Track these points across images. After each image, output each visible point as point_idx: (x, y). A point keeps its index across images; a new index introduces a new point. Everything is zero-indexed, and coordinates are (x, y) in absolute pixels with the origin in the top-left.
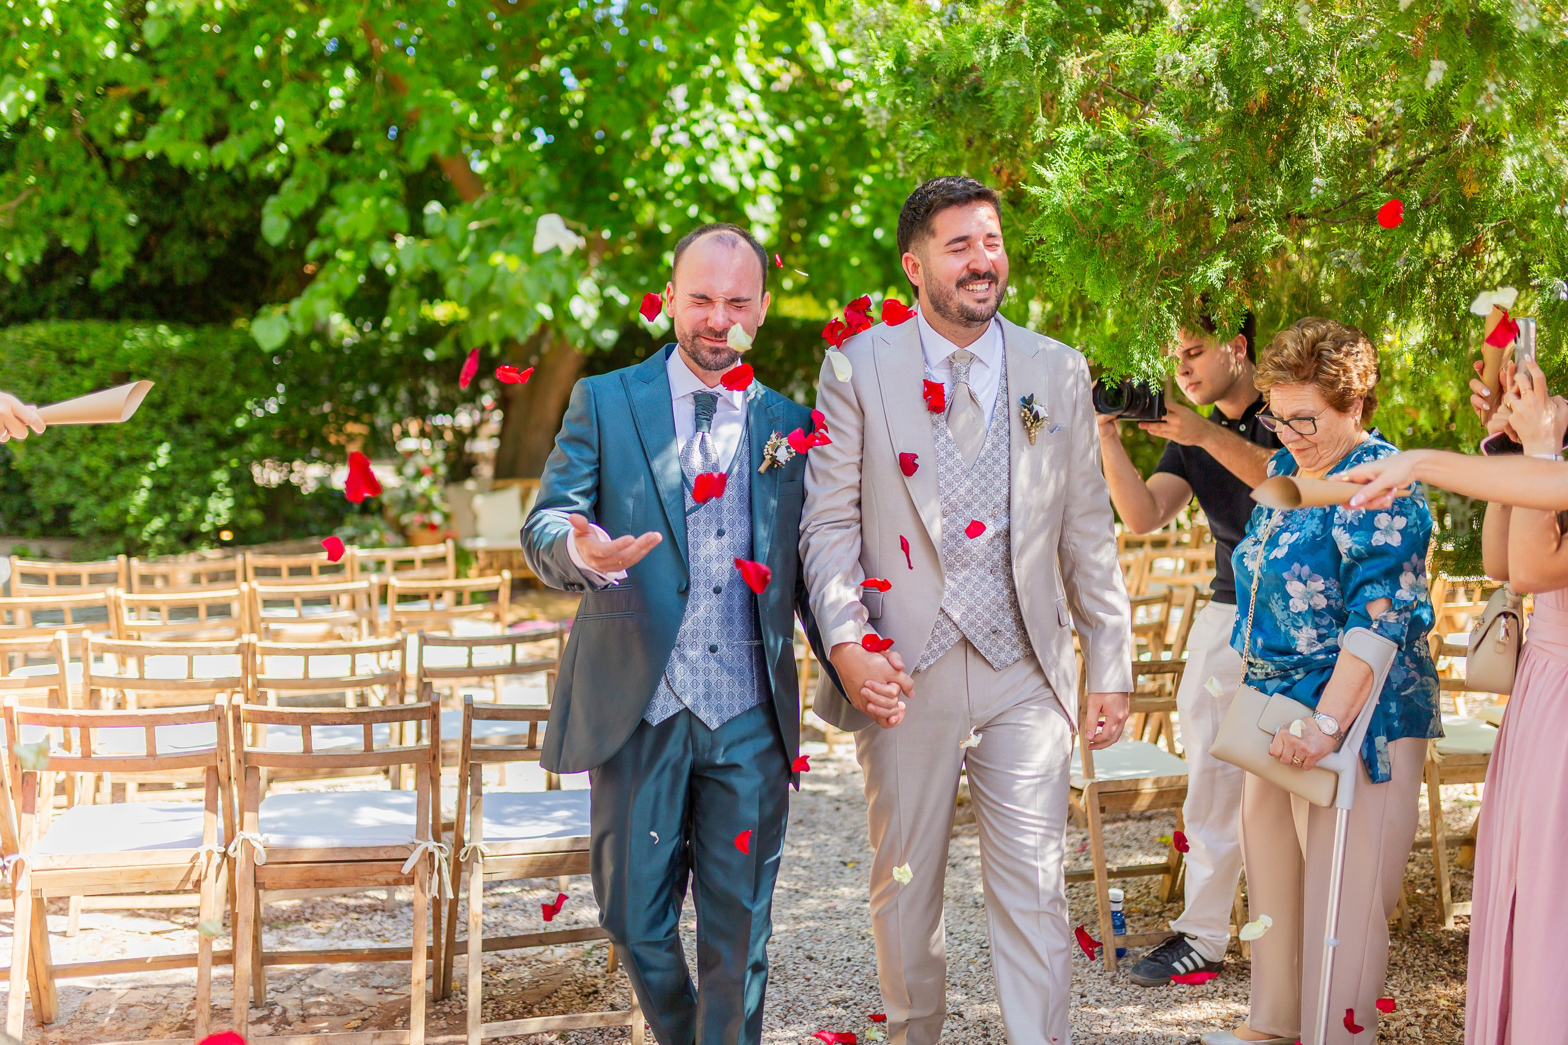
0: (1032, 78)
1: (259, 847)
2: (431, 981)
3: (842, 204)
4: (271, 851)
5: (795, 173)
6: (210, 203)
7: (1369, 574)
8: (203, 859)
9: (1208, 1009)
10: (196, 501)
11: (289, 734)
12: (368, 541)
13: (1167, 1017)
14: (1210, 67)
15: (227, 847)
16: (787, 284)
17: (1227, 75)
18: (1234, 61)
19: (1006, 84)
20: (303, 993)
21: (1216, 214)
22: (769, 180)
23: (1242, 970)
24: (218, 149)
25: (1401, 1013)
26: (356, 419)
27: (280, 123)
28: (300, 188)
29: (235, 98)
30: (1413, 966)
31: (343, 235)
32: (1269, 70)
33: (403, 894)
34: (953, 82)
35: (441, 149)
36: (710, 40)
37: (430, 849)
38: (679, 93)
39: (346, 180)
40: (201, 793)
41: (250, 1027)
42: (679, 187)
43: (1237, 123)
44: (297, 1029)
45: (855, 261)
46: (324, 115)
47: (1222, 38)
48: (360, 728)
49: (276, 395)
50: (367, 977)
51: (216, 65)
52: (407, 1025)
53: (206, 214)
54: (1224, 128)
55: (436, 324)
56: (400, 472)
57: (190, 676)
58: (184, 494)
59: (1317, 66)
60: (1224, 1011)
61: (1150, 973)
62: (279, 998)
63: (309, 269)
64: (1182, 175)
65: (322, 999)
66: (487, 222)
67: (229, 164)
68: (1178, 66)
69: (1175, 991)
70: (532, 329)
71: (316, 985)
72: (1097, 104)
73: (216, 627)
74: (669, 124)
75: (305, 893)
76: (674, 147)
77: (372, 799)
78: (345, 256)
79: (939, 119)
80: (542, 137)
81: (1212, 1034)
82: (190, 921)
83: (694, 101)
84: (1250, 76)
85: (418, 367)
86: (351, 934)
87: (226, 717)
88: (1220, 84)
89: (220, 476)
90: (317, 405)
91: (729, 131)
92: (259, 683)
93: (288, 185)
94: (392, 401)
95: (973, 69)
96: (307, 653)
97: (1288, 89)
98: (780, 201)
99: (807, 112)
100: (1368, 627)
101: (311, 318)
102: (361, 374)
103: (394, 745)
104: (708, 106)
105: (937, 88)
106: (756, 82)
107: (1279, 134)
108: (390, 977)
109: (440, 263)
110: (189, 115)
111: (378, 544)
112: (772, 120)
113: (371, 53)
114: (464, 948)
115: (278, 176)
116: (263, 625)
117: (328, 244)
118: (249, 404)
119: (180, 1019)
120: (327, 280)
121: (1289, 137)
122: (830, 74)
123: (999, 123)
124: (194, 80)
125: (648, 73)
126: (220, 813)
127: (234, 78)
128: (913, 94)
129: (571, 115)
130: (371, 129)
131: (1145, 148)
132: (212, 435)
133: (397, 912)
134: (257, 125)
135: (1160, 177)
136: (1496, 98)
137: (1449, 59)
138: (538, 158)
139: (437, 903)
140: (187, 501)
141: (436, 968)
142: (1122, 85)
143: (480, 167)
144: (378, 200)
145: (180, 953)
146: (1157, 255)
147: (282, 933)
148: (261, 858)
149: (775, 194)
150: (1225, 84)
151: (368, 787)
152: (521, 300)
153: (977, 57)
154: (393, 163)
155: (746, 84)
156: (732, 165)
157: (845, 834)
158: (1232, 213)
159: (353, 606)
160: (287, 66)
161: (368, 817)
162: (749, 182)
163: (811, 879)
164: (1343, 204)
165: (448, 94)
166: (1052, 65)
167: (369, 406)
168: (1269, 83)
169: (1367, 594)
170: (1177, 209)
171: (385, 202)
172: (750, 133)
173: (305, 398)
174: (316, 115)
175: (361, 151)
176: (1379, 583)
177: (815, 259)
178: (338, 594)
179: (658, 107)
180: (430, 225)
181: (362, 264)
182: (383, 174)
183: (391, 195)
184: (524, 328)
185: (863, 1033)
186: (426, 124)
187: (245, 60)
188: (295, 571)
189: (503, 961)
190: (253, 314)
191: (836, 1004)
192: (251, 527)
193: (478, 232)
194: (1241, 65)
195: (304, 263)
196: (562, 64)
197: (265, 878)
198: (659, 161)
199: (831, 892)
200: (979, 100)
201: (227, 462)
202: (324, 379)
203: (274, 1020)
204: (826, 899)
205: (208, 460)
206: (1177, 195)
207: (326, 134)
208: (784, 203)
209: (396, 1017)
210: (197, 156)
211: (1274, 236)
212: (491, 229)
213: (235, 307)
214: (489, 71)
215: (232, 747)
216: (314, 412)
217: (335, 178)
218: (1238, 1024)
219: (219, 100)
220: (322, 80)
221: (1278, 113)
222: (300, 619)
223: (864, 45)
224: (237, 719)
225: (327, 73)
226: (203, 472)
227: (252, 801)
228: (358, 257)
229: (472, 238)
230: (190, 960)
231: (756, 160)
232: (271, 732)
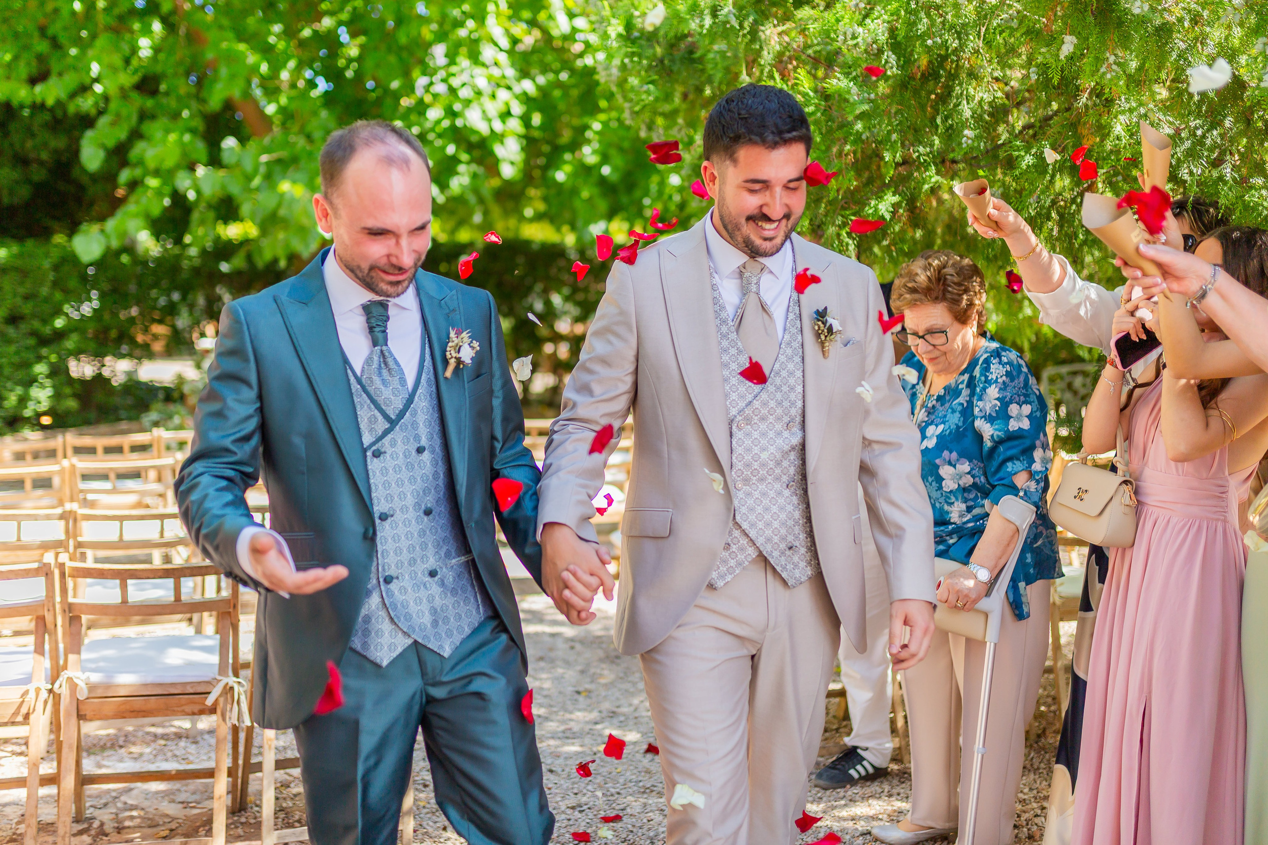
0: (737, 43)
1: (81, 684)
2: (230, 796)
3: (575, 146)
4: (92, 687)
5: (537, 119)
6: (33, 135)
7: (1010, 453)
8: (32, 695)
9: (876, 807)
10: (19, 390)
11: (105, 587)
12: (170, 424)
13: (844, 813)
14: (883, 38)
15: (53, 684)
16: (528, 212)
17: (896, 46)
18: (901, 34)
19: (716, 47)
20: (118, 809)
21: (887, 159)
22: (515, 125)
23: (904, 776)
24: (38, 89)
25: (1029, 807)
26: (160, 322)
27: (95, 69)
28: (114, 124)
29: (56, 44)
30: (1038, 769)
31: (151, 164)
32: (929, 42)
33: (205, 723)
34: (672, 46)
35: (236, 93)
36: (466, 7)
37: (231, 684)
38: (439, 52)
39: (153, 117)
40: (30, 640)
41: (72, 839)
42: (437, 130)
43: (903, 84)
44: (113, 840)
45: (585, 194)
46: (135, 62)
47: (892, 15)
48: (170, 582)
49: (90, 300)
50: (173, 794)
51: (40, 16)
52: (209, 833)
53: (29, 144)
54: (893, 88)
55: (229, 242)
56: (198, 366)
57: (19, 539)
58: (9, 385)
59: (968, 39)
60: (890, 808)
61: (831, 779)
62: (97, 813)
63: (120, 192)
64: (859, 126)
65: (135, 813)
66: (275, 155)
67: (50, 102)
68: (857, 38)
69: (850, 793)
70: (314, 246)
71: (130, 802)
72: (790, 67)
73: (41, 497)
74: (431, 75)
75: (119, 722)
76: (435, 96)
77: (180, 642)
78: (153, 182)
79: (661, 76)
80: (322, 85)
81: (880, 827)
82: (18, 749)
83: (452, 57)
84: (914, 46)
85: (216, 277)
86: (159, 758)
87: (52, 573)
88: (890, 53)
89: (41, 369)
90: (126, 309)
91: (482, 83)
92: (79, 545)
93: (103, 121)
94: (191, 307)
95: (689, 35)
96: (121, 519)
97: (944, 58)
98: (525, 142)
99: (545, 69)
100: (1016, 495)
101: (123, 234)
102: (165, 283)
103: (198, 597)
104: (464, 62)
105: (659, 50)
106: (505, 43)
107: (937, 95)
108: (194, 793)
109: (235, 189)
110: (16, 58)
111: (180, 427)
112: (517, 74)
113: (175, 11)
114: (259, 767)
115: (93, 112)
116: (81, 496)
117: (138, 172)
118: (67, 308)
119: (10, 833)
120: (137, 202)
121: (944, 98)
122: (566, 38)
123: (710, 81)
124: (20, 29)
125: (414, 33)
126: (47, 655)
127: (55, 28)
128: (640, 56)
129: (347, 67)
130: (176, 75)
131: (829, 103)
132: (34, 334)
133: (199, 739)
134: (75, 69)
135: (841, 126)
136: (1114, 67)
137: (1078, 35)
138: (318, 104)
139: (235, 730)
140: (11, 391)
141: (234, 785)
142: (810, 52)
143: (270, 109)
144: (182, 134)
145: (9, 776)
146: (838, 191)
147: (98, 758)
148: (82, 694)
149: (520, 136)
150: (894, 53)
151: (176, 633)
152: (305, 221)
153: (693, 25)
154: (194, 104)
155: (496, 44)
156: (484, 112)
157: (579, 668)
158: (898, 158)
159: (159, 479)
160: (102, 19)
161: (175, 657)
162: (498, 126)
163: (551, 706)
164: (987, 152)
165: (242, 47)
166: (754, 33)
167: (171, 310)
168: (928, 53)
169: (1009, 469)
170: (855, 153)
171: (187, 137)
172: (498, 85)
173: (115, 303)
174: (127, 61)
175: (167, 94)
176: (1018, 459)
177: (553, 192)
178: (146, 469)
179: (422, 62)
180: (226, 157)
181: (167, 190)
182: (185, 114)
183: (193, 131)
184: (307, 245)
185: (595, 832)
186: (224, 72)
187: (65, 12)
188: (108, 450)
189: (291, 779)
190: (72, 229)
191: (573, 808)
192: (68, 413)
193: (268, 164)
194: (907, 37)
195: (115, 186)
196: (340, 23)
197: (86, 710)
198: (421, 108)
199: (568, 716)
200: (693, 61)
201: (47, 358)
202: (132, 288)
203: (93, 832)
204: (563, 722)
205: (31, 356)
206: (855, 142)
207: (136, 79)
208: (527, 144)
209: (199, 827)
210: (22, 94)
211: (933, 177)
212: (279, 161)
213: (55, 225)
214: (277, 28)
215: (58, 599)
216: (123, 315)
217: (144, 116)
218: (901, 818)
219: (42, 47)
220: (132, 32)
221: (937, 77)
222: (114, 491)
223: (598, 13)
224: (63, 575)
225: (137, 26)
226: (26, 365)
227: (75, 645)
228: (164, 183)
229: (263, 170)
230: (20, 782)
231: (503, 109)
232: (90, 585)
